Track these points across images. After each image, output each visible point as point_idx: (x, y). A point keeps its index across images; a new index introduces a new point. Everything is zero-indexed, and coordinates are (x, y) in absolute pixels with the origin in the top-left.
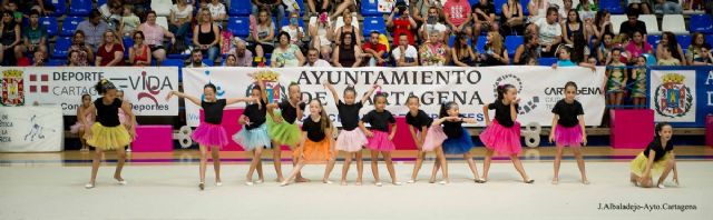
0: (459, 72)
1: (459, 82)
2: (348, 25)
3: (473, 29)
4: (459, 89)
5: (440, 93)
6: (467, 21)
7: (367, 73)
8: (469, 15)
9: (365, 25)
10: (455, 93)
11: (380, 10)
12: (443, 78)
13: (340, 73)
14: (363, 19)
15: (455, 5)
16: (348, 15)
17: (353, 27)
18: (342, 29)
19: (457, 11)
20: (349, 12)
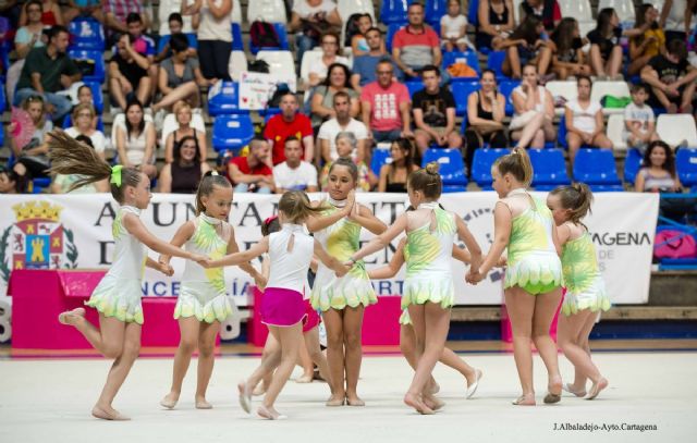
0: (393, 205)
2: (184, 126)
9: (217, 131)
11: (243, 106)
13: (174, 205)
14: (213, 120)
15: (381, 94)
16: (184, 110)
17: (194, 130)
18: (175, 133)
19: (385, 105)
20: (184, 105)
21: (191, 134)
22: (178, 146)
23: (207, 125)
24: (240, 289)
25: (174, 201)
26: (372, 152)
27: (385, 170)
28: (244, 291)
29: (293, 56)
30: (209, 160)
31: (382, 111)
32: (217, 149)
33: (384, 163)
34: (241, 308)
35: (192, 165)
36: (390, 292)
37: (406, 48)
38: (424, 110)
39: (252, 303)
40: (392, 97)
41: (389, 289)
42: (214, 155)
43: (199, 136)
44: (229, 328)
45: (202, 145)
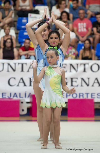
0: (84, 64)
1: (85, 70)
2: (7, 34)
3: (94, 39)
4: (85, 76)
5: (72, 79)
6: (89, 33)
7: (22, 64)
8: (90, 29)
10: (82, 79)
12: (74, 68)
13: (3, 64)
14: (19, 32)
15: (80, 23)
16: (7, 28)
17: (11, 36)
18: (4, 37)
19: (82, 27)
20: (8, 26)
21: (9, 37)
22: (5, 42)
23: (16, 34)
24: (27, 95)
25: (3, 62)
26: (77, 44)
27: (81, 51)
28: (29, 96)
29: (49, 8)
30: (16, 47)
31: (81, 29)
32: (20, 43)
33: (82, 48)
34: (27, 103)
35: (10, 49)
36: (83, 97)
37: (91, 5)
38: (97, 29)
39: (32, 101)
40: (85, 24)
41: (83, 96)
42: (19, 45)
43: (13, 38)
44: (23, 110)
45: (14, 41)
